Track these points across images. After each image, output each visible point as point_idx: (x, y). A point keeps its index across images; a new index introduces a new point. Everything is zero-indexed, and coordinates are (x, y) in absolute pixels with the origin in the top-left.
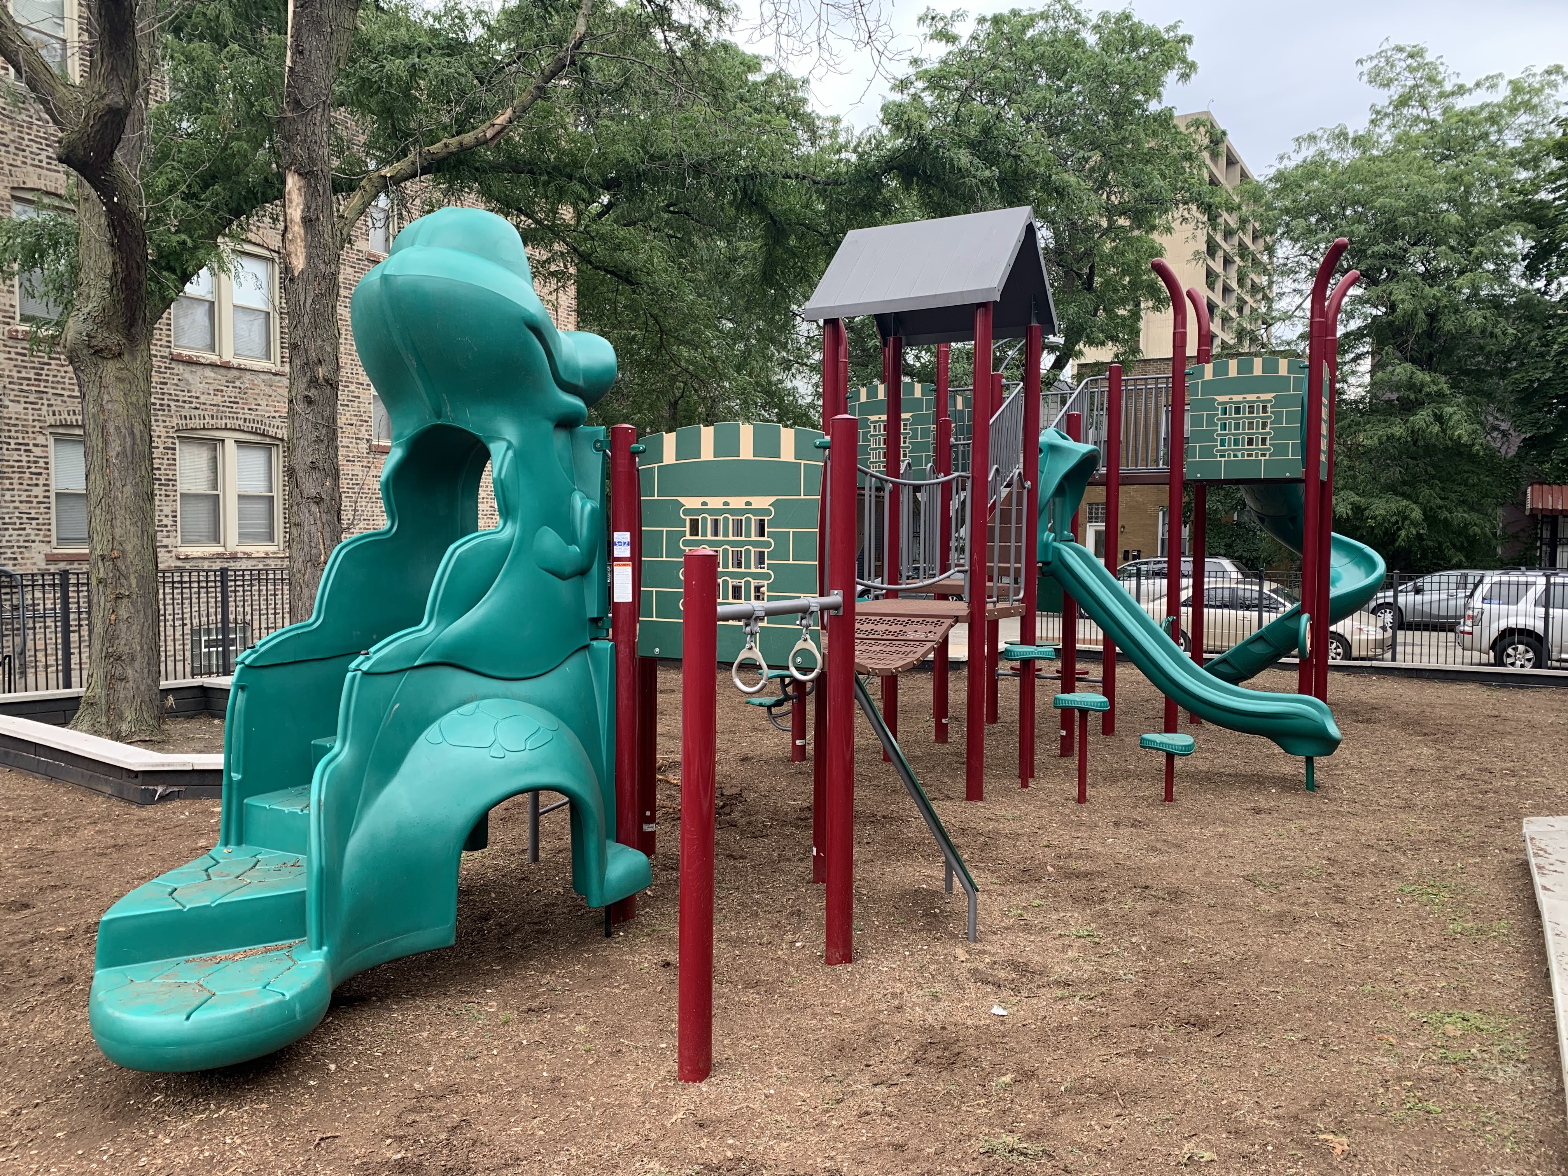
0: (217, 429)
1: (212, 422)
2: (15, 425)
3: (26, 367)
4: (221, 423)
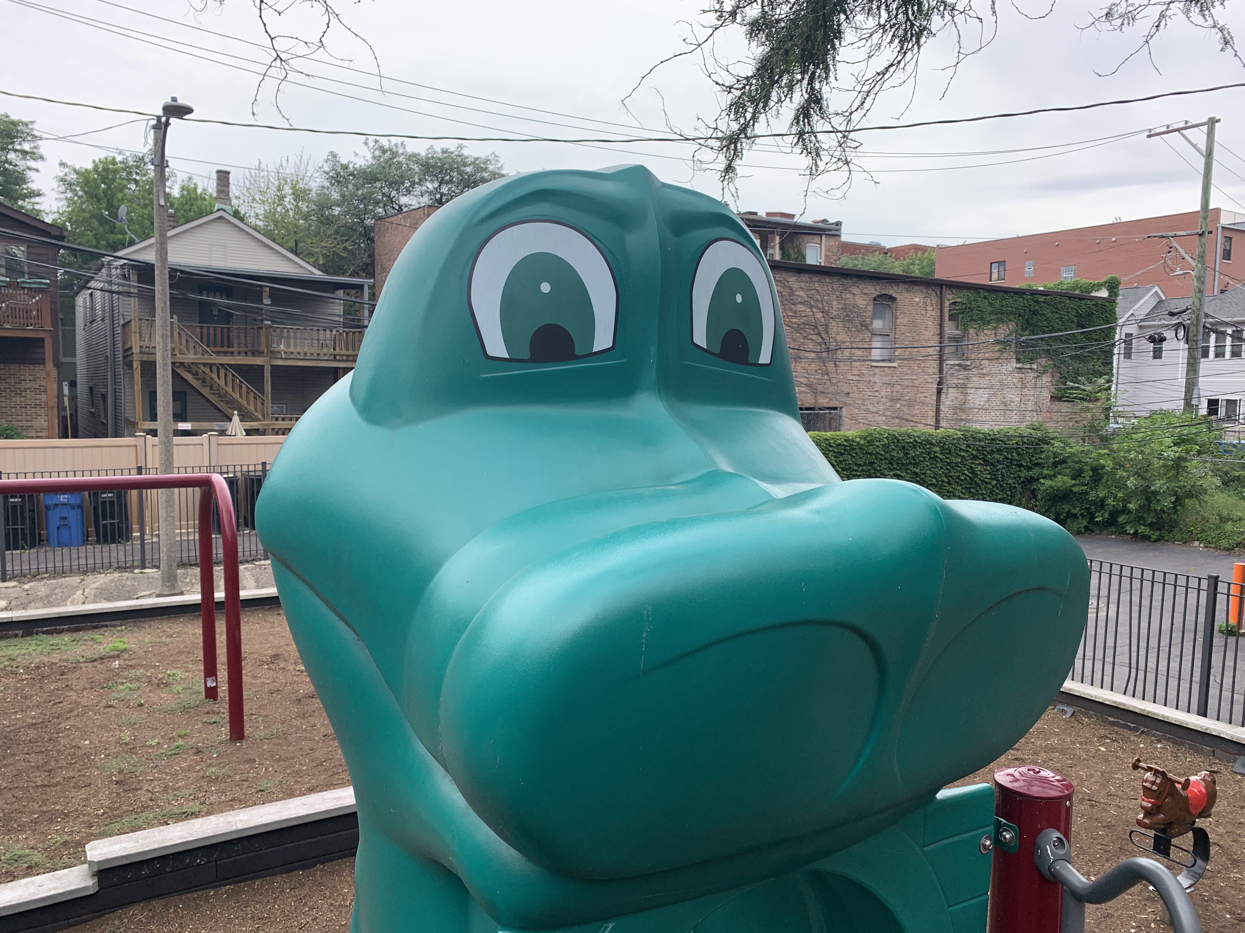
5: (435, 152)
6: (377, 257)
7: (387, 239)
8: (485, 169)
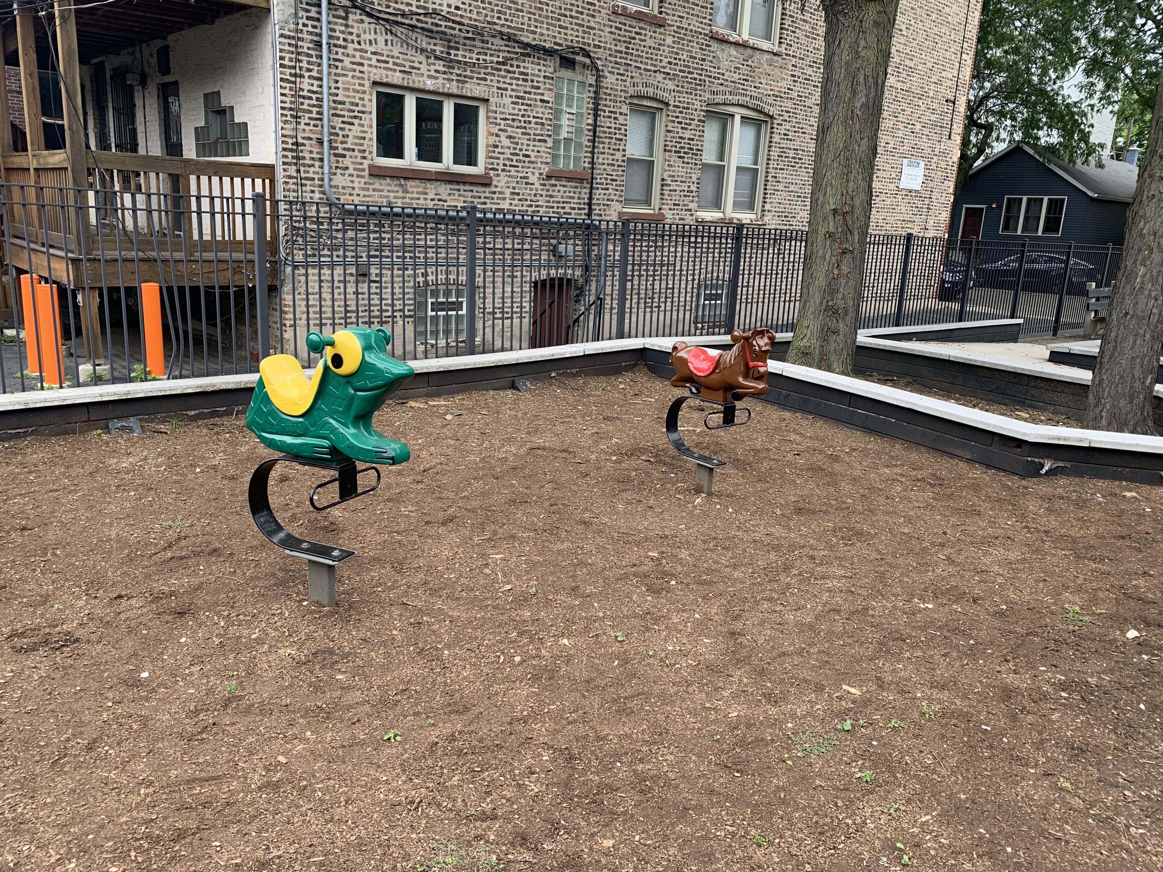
0: (733, 104)
1: (730, 98)
2: (610, 95)
3: (620, 41)
4: (735, 99)
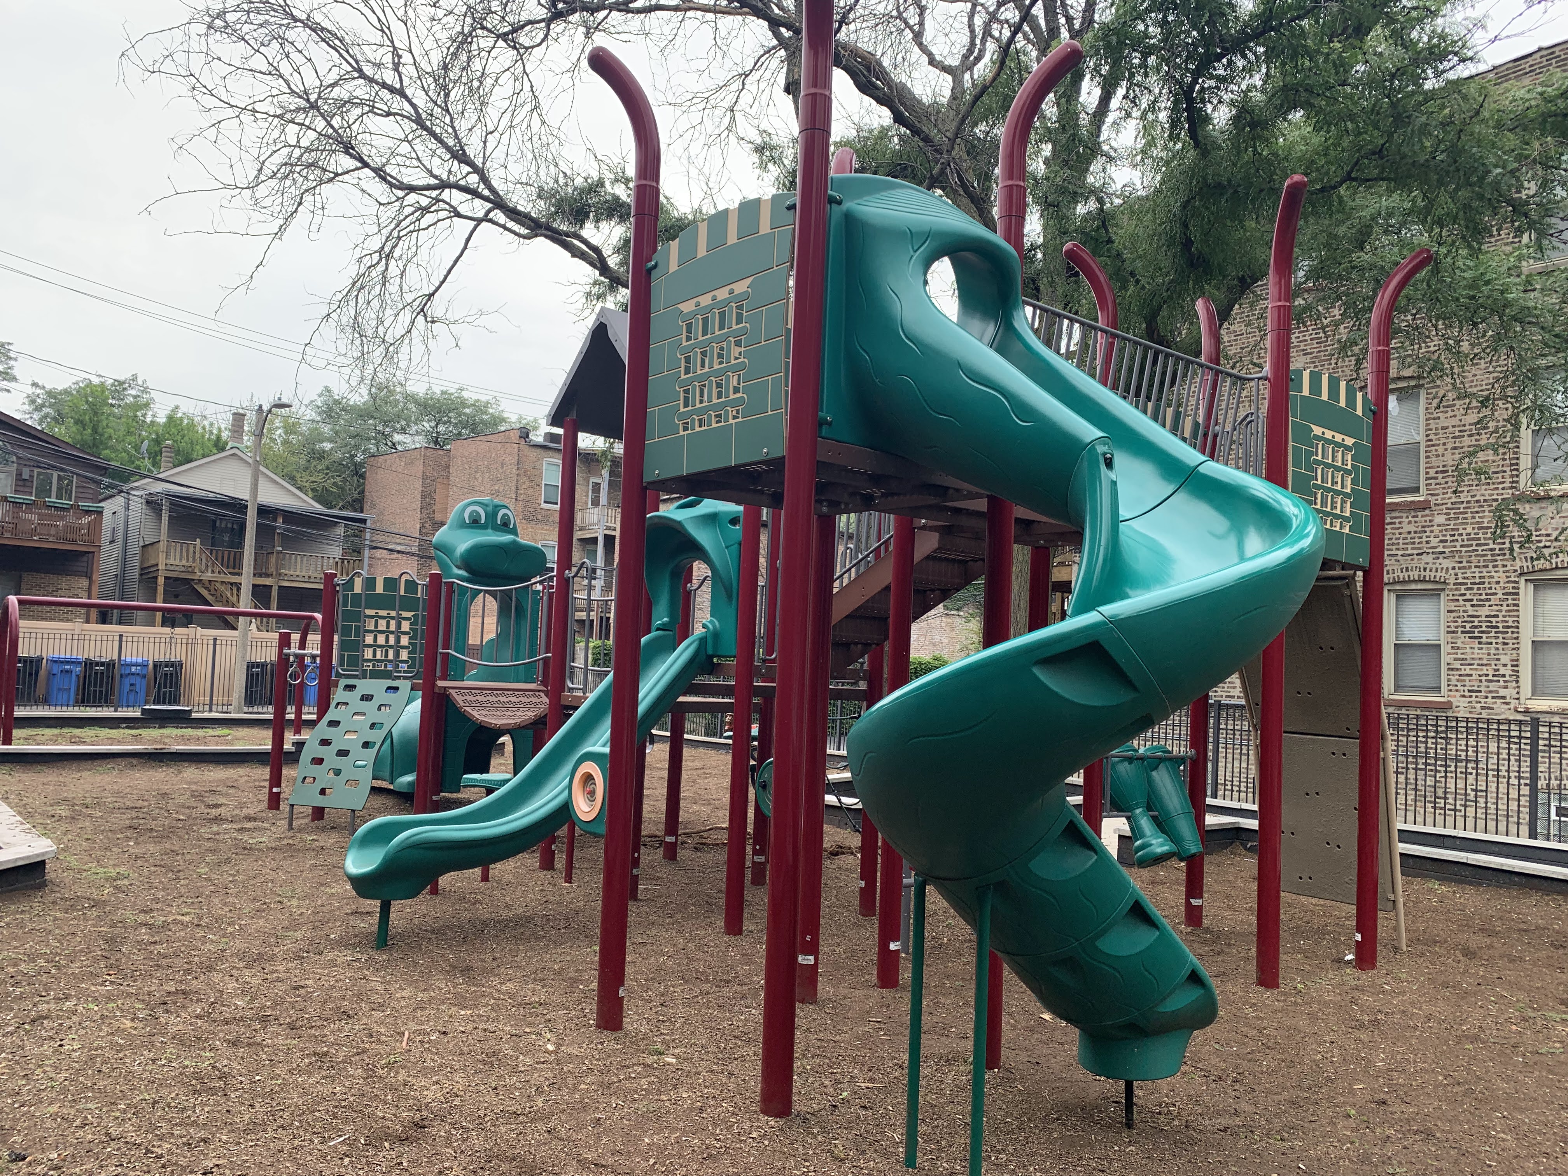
5: (434, 393)
6: (367, 494)
7: (379, 477)
8: (486, 413)
